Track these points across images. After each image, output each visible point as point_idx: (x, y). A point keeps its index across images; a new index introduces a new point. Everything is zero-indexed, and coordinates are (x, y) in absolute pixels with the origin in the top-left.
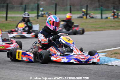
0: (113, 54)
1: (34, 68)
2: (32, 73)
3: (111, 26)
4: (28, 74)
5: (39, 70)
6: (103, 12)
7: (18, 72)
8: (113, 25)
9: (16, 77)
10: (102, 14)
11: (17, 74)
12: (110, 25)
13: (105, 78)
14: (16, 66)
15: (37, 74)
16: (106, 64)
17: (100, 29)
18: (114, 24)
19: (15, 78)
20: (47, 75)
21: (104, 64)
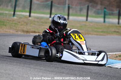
0: (117, 57)
1: (26, 64)
2: (24, 68)
3: (115, 32)
4: (18, 68)
5: (32, 66)
6: (106, 16)
7: (7, 66)
8: (117, 30)
9: (5, 71)
10: (104, 18)
11: (6, 68)
12: (113, 30)
13: (107, 78)
14: (4, 60)
15: (30, 69)
16: (108, 66)
17: (102, 34)
18: (119, 29)
19: (3, 71)
20: (41, 71)
21: (107, 66)
